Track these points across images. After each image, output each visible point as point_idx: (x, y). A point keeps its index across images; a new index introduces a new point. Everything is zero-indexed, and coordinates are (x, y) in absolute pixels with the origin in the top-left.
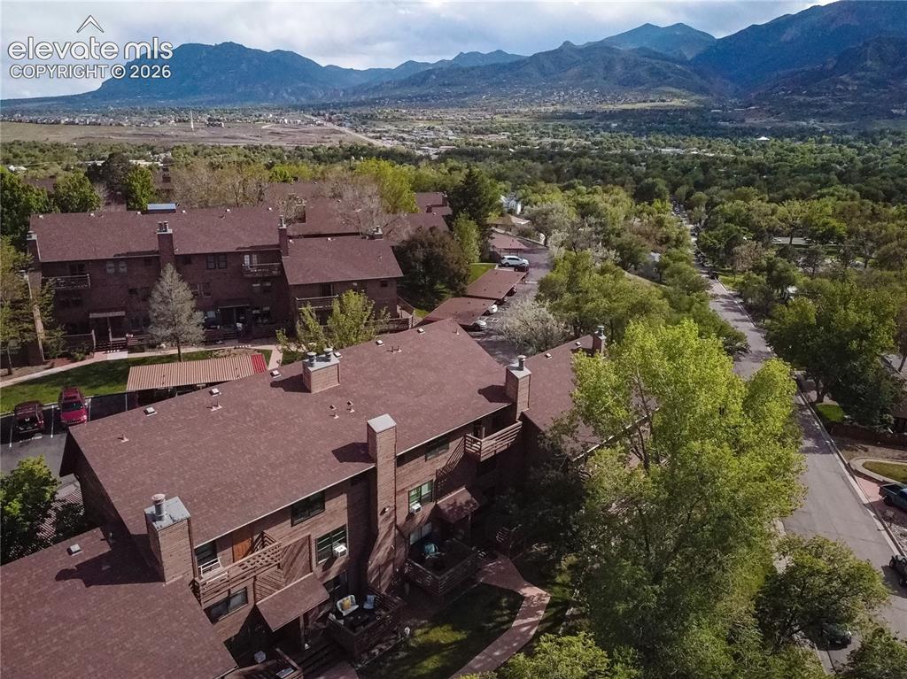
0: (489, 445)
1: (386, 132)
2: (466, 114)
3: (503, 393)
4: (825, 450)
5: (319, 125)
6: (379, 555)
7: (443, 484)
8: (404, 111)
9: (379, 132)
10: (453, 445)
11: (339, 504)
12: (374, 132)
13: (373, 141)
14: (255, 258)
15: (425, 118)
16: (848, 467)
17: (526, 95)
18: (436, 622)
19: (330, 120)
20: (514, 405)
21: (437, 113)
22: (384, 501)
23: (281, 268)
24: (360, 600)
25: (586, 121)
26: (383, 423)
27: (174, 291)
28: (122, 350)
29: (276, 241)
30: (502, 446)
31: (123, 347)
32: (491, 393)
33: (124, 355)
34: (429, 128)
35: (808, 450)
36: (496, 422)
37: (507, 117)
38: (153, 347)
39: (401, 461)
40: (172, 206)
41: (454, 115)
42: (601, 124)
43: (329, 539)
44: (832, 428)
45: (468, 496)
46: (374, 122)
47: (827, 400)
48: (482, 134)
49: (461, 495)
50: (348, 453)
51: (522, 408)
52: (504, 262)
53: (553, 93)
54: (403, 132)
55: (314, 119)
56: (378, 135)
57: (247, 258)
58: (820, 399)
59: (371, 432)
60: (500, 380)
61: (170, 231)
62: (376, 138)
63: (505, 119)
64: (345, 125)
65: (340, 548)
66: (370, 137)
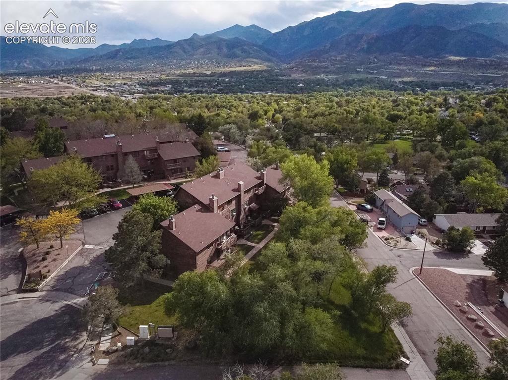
0: (261, 191)
1: (99, 87)
2: (144, 74)
3: (261, 178)
4: (341, 200)
5: (56, 84)
6: (241, 216)
7: (251, 201)
8: (108, 74)
9: (95, 87)
10: (252, 191)
11: (234, 202)
12: (92, 87)
13: (93, 92)
14: (148, 151)
15: (121, 77)
16: (347, 203)
17: (177, 64)
18: (257, 231)
19: (62, 80)
20: (263, 181)
21: (127, 75)
22: (242, 203)
23: (159, 155)
24: (240, 227)
25: (212, 78)
26: (241, 183)
27: (132, 164)
28: (107, 188)
29: (155, 145)
30: (262, 191)
31: (108, 187)
32: (258, 178)
33: (110, 189)
34: (125, 84)
35: (335, 200)
36: (260, 185)
37: (168, 76)
38: (119, 186)
39: (245, 192)
40: (113, 135)
41: (137, 76)
42: (220, 79)
43: (232, 211)
44: (341, 194)
45: (255, 205)
46: (91, 81)
47: (339, 187)
48: (156, 86)
49: (253, 205)
50: (234, 190)
51: (265, 182)
52: (218, 150)
53: (191, 63)
54: (110, 86)
55: (52, 80)
56: (95, 88)
57: (145, 152)
58: (337, 187)
59: (239, 185)
60: (258, 174)
61: (121, 144)
62: (94, 90)
63: (167, 78)
64: (72, 83)
65: (235, 214)
66: (90, 90)
